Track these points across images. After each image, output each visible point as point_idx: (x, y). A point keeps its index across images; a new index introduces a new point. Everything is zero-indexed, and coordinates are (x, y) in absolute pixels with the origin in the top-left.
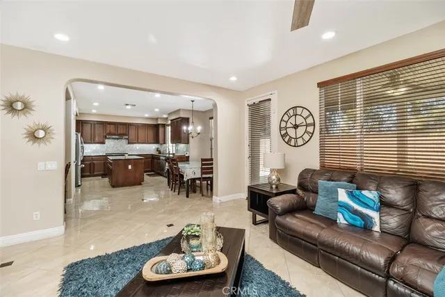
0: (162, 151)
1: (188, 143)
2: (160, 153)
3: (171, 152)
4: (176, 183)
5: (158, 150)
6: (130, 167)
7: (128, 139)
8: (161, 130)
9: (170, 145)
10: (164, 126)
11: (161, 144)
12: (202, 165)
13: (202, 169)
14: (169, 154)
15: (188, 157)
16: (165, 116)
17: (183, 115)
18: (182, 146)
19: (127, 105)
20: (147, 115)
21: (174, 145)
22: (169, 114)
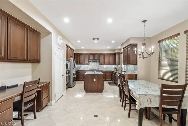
0: (118, 69)
1: (136, 64)
2: (117, 70)
3: (123, 70)
4: (126, 101)
5: (115, 68)
6: (95, 80)
7: (99, 62)
8: (117, 56)
9: (123, 65)
10: (119, 54)
11: (118, 65)
12: (163, 92)
13: (162, 97)
14: (122, 71)
15: (136, 75)
16: (119, 47)
17: (132, 42)
18: (131, 66)
19: (94, 39)
20: (109, 48)
21: (125, 65)
22: (122, 45)
